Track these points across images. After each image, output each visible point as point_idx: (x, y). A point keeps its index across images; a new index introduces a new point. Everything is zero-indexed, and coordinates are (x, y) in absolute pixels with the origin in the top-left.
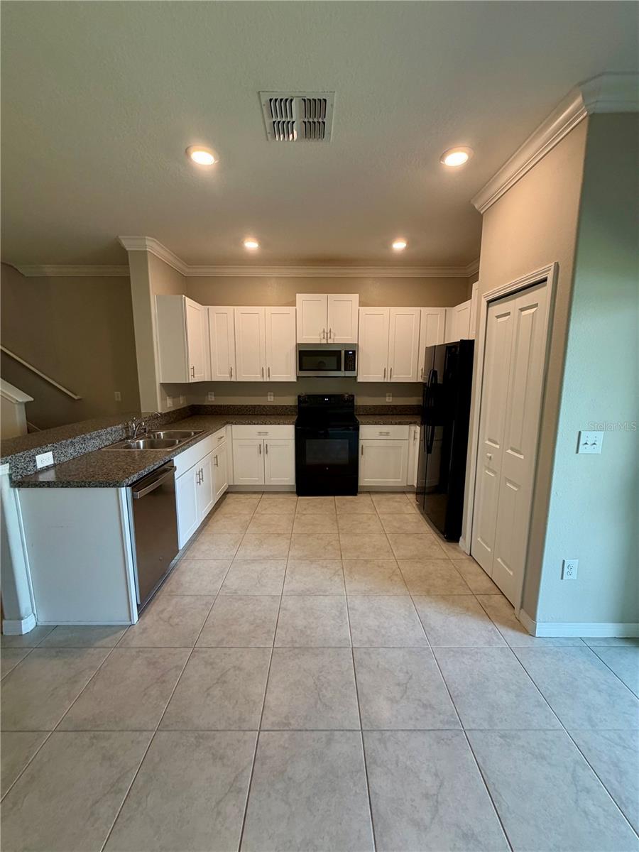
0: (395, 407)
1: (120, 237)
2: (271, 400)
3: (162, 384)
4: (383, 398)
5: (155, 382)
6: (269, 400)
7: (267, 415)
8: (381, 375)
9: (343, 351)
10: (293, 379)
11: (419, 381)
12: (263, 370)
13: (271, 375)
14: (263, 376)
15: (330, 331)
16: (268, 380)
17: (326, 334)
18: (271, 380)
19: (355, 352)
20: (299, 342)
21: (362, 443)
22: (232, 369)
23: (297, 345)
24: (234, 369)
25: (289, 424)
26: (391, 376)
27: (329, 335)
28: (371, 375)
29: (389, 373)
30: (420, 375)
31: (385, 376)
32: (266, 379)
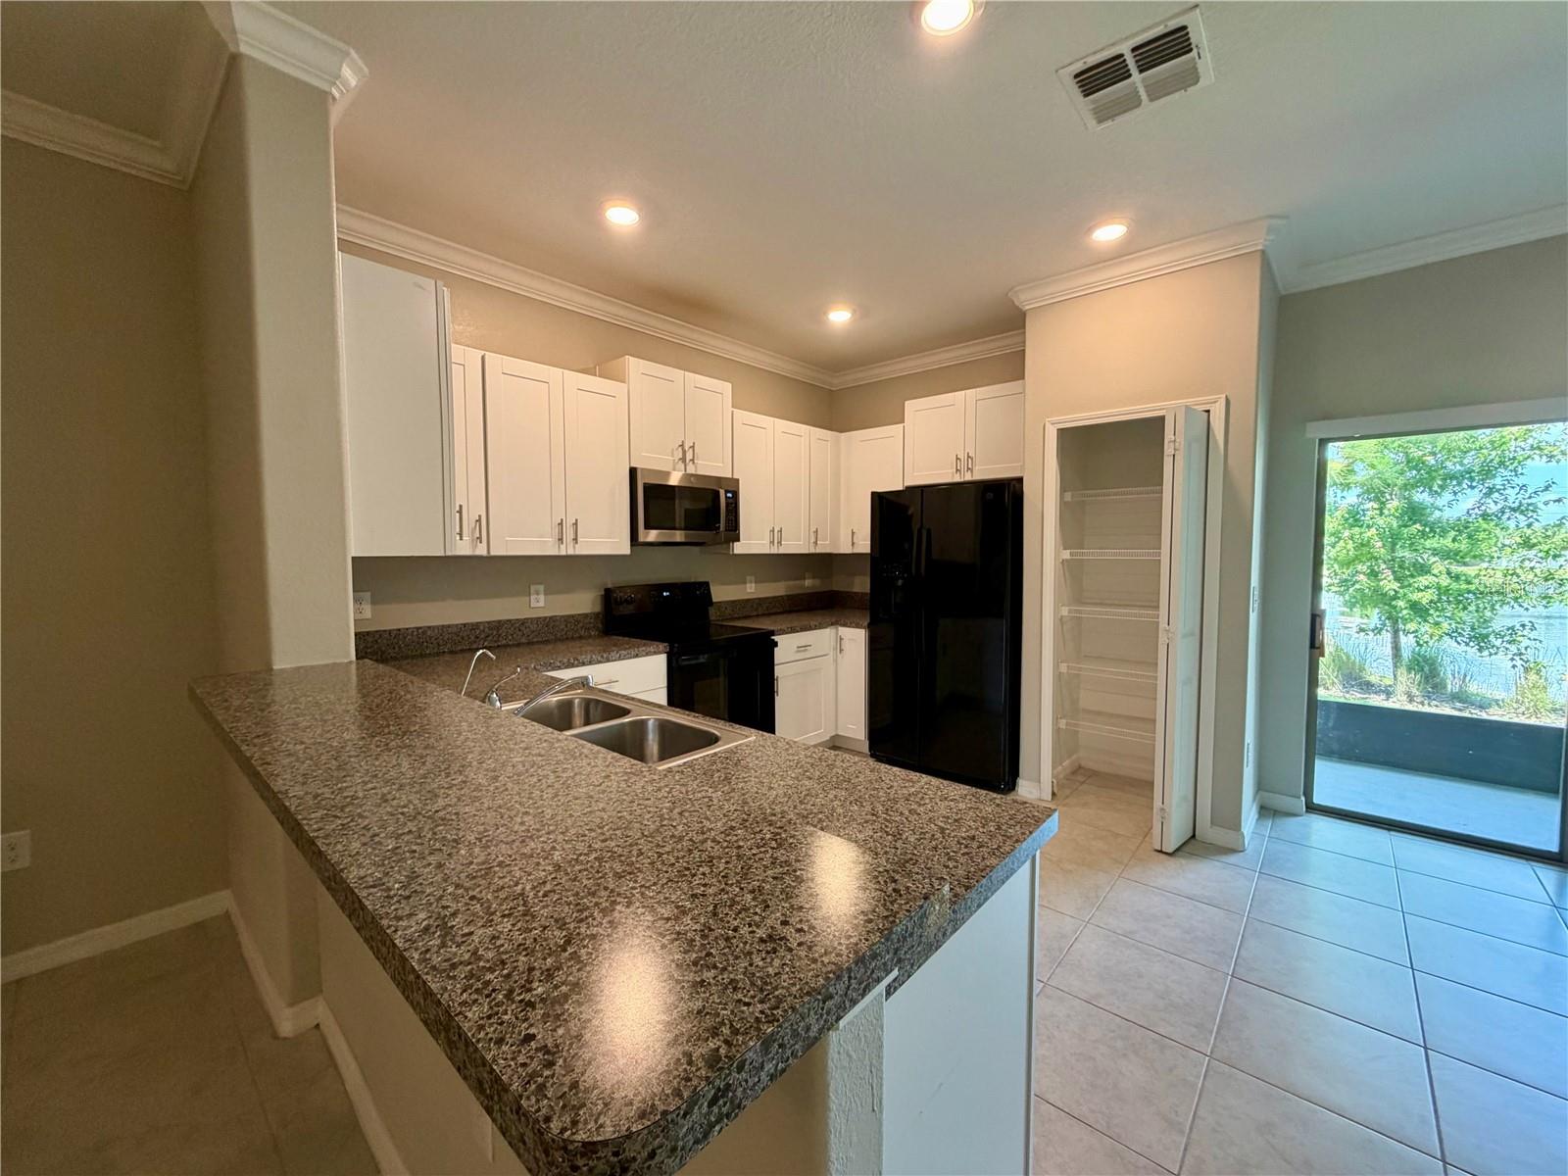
0: (762, 600)
2: (539, 604)
3: (357, 559)
4: (741, 586)
6: (534, 604)
7: (529, 644)
8: (767, 541)
9: (722, 492)
10: (625, 549)
11: (812, 551)
12: (561, 524)
13: (579, 539)
14: (561, 540)
15: (693, 447)
16: (571, 552)
17: (684, 452)
18: (578, 552)
19: (736, 494)
20: (633, 465)
21: (778, 671)
22: (479, 521)
23: (633, 472)
24: (483, 524)
25: (655, 653)
26: (780, 543)
27: (689, 456)
28: (752, 540)
29: (777, 536)
30: (813, 540)
31: (772, 542)
32: (567, 549)
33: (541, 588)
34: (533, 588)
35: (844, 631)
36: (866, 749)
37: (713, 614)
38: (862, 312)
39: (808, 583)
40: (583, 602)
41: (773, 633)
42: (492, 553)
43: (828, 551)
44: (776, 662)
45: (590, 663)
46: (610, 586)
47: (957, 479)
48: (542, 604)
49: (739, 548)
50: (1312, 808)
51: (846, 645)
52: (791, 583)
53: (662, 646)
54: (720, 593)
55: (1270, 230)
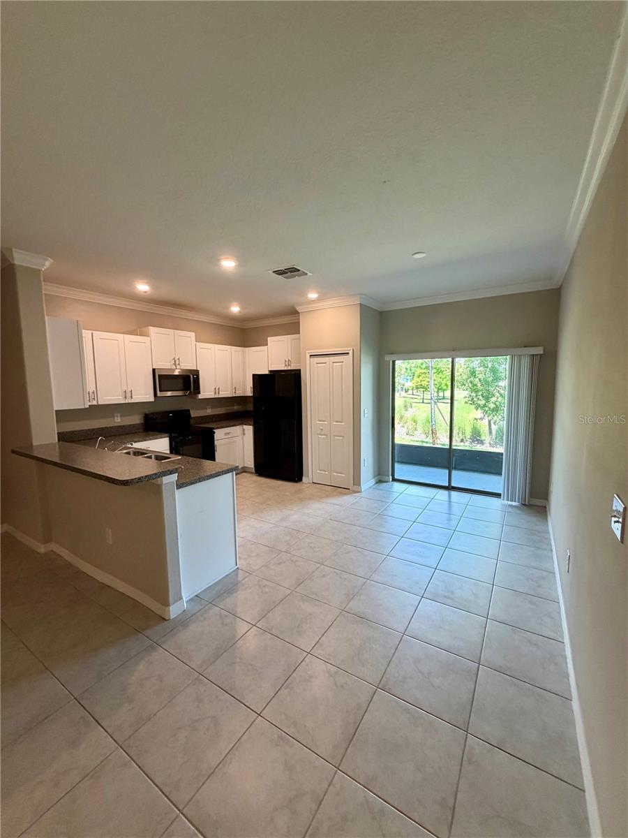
0: (214, 416)
1: (14, 249)
2: (118, 420)
3: (56, 411)
4: (205, 410)
5: (53, 408)
6: (116, 421)
7: (115, 435)
8: (213, 393)
9: (191, 376)
10: (152, 399)
11: (234, 395)
12: (125, 392)
13: (133, 397)
14: (126, 397)
15: (179, 359)
16: (130, 402)
17: (175, 361)
18: (133, 401)
19: (198, 376)
20: (154, 367)
21: (216, 443)
22: (94, 392)
23: (154, 370)
24: (96, 393)
25: (165, 437)
26: (219, 393)
27: (177, 363)
28: (206, 392)
29: (217, 390)
30: (234, 391)
31: (215, 393)
32: (129, 401)
33: (119, 415)
34: (115, 415)
35: (245, 427)
36: (254, 471)
37: (192, 422)
38: (243, 308)
39: (236, 407)
40: (136, 419)
41: (213, 428)
42: (100, 403)
43: (241, 395)
44: (215, 439)
45: (139, 441)
46: (147, 413)
47: (286, 369)
48: (119, 421)
49: (200, 396)
50: (394, 480)
51: (246, 432)
52: (228, 408)
53: (167, 435)
54: (194, 414)
55: (360, 298)
